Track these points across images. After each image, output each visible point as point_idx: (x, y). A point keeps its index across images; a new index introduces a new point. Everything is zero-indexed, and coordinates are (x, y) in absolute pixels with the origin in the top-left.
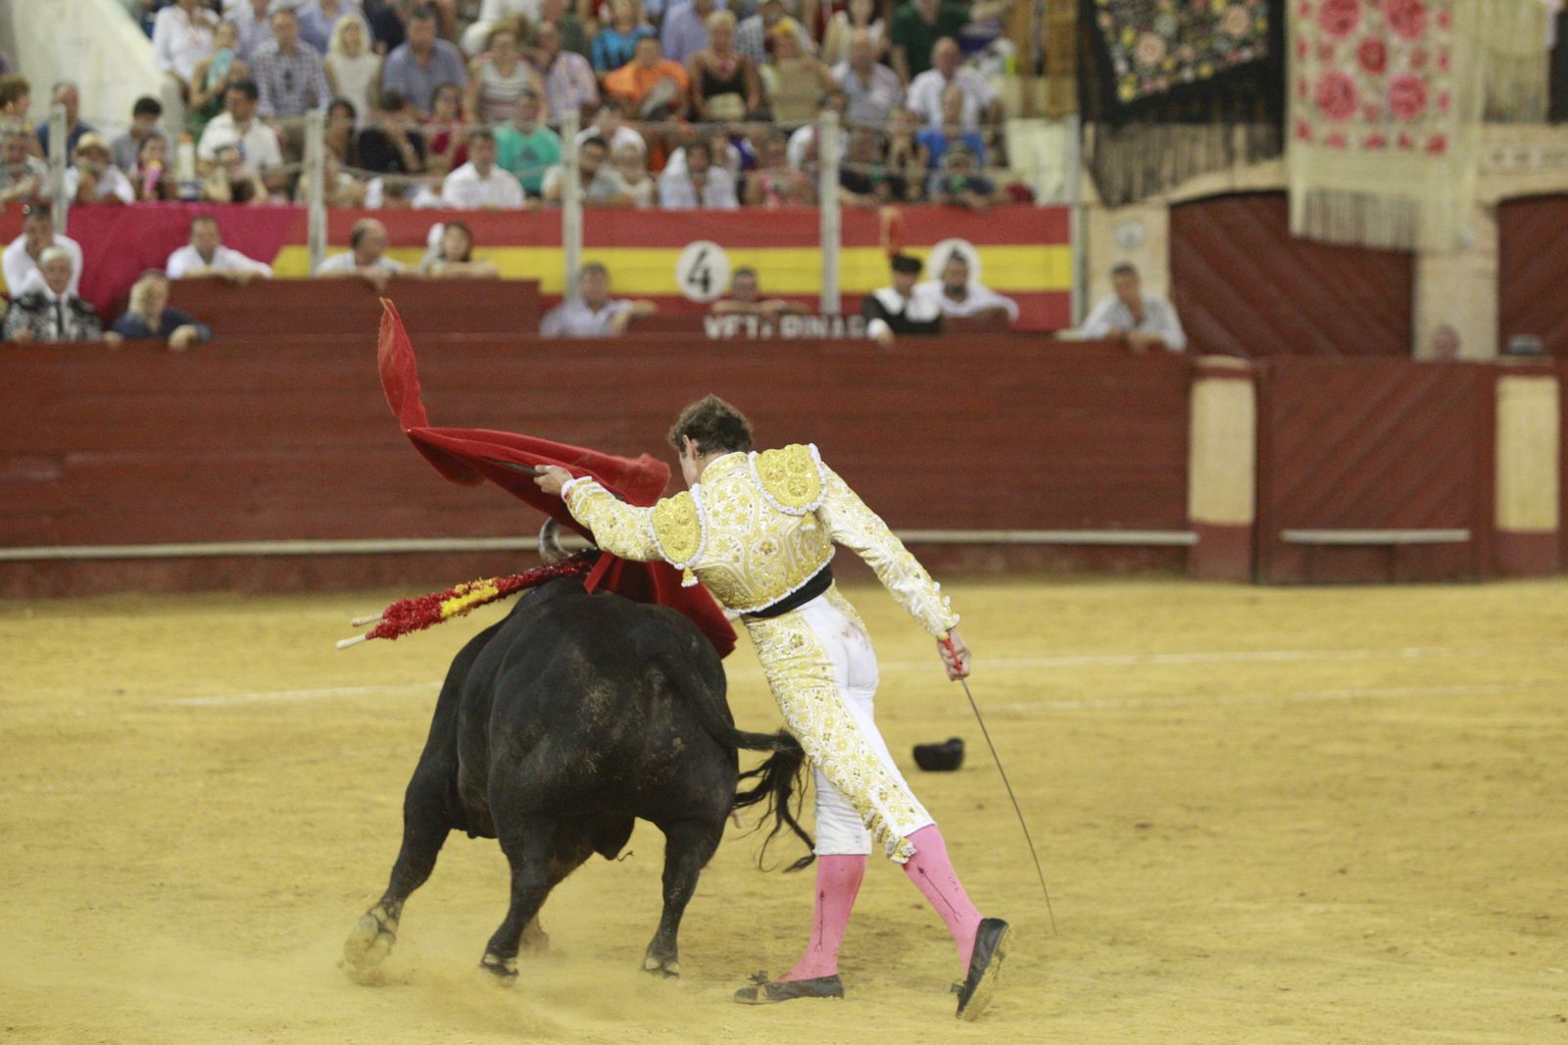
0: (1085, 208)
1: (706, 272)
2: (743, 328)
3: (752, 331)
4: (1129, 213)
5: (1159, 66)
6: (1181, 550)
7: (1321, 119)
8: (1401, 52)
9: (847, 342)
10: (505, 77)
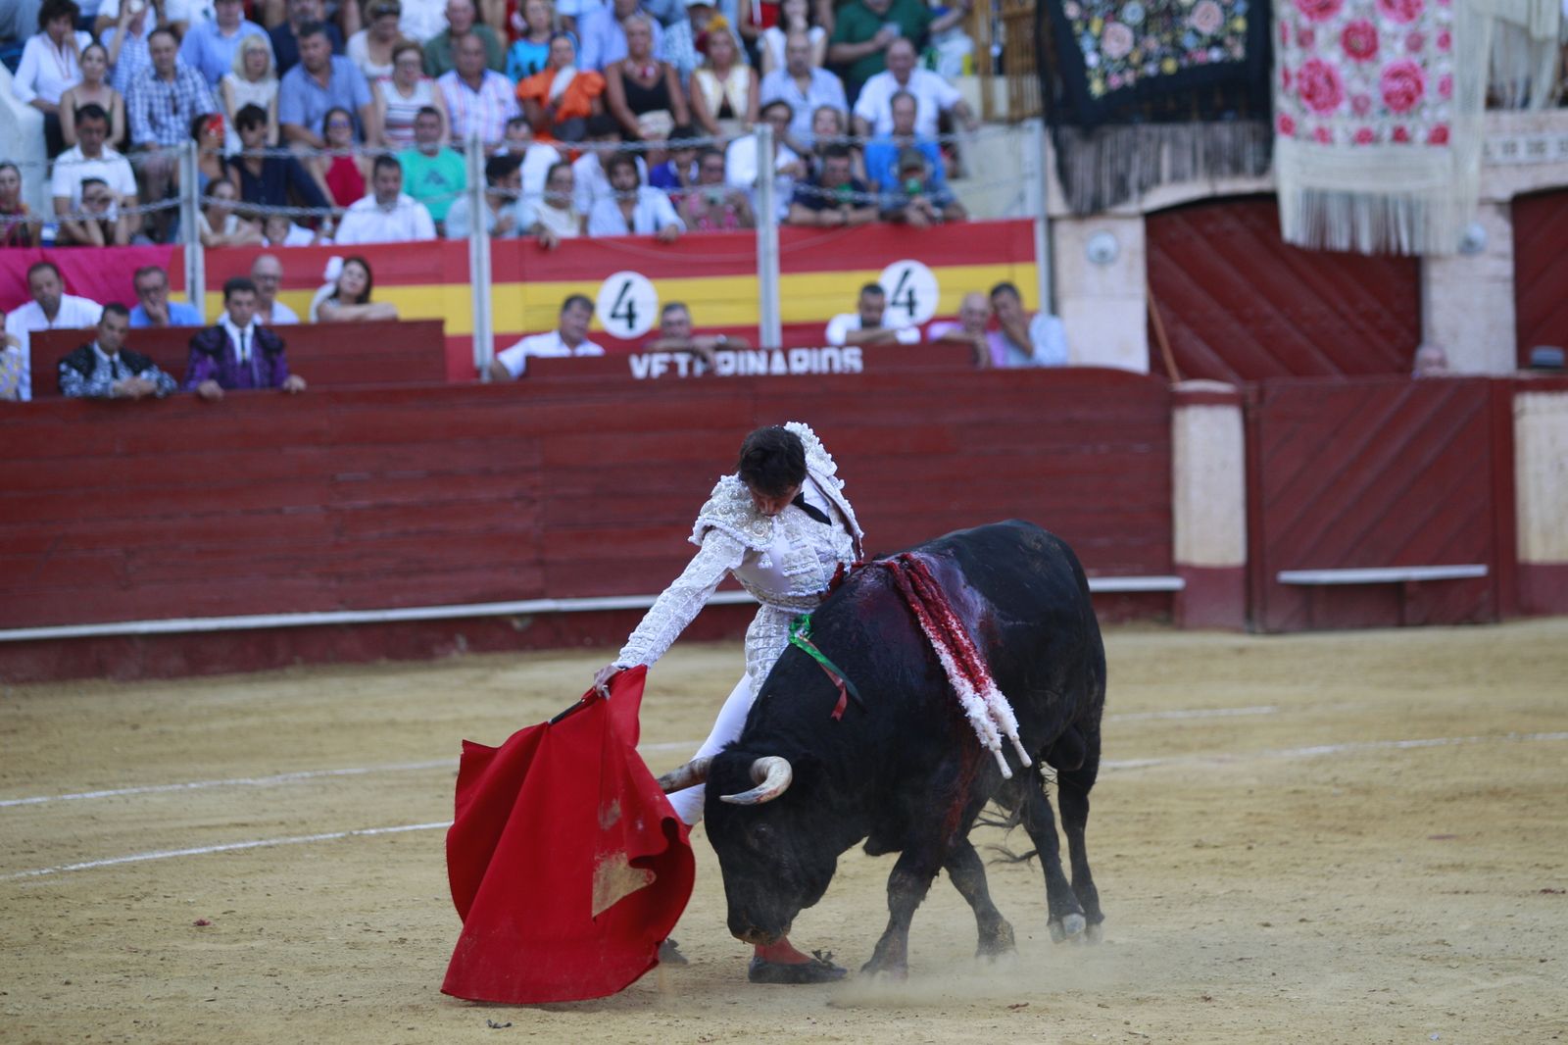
0: (1051, 221)
1: (630, 305)
2: (673, 366)
3: (683, 370)
4: (1099, 224)
5: (1126, 58)
6: (1166, 597)
7: (1304, 111)
8: (1395, 37)
9: (789, 378)
10: (408, 98)
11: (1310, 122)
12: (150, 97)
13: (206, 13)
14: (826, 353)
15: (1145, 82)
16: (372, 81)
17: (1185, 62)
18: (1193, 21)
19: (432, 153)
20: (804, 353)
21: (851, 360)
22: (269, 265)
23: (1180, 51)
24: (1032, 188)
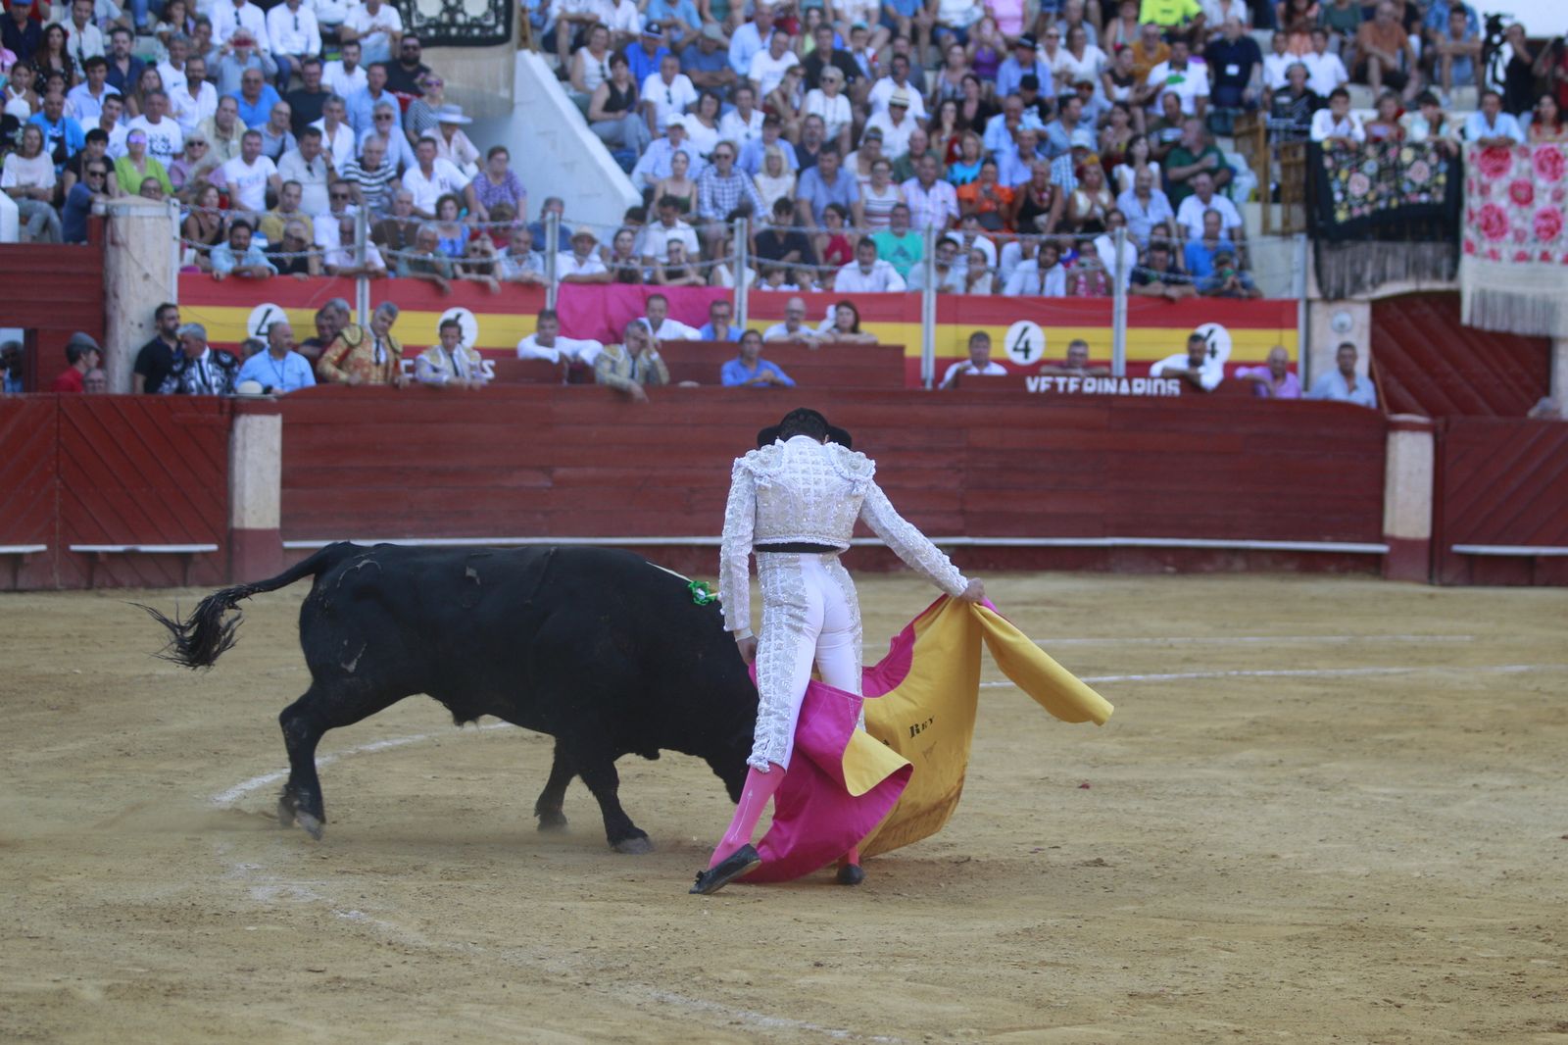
0: (1309, 302)
1: (1027, 343)
2: (1054, 385)
3: (1061, 389)
4: (1340, 306)
5: (1365, 197)
6: (1377, 558)
7: (1482, 238)
8: (1545, 191)
9: (1131, 397)
10: (880, 196)
11: (1486, 246)
12: (713, 187)
13: (748, 136)
14: (1156, 382)
15: (1377, 214)
16: (859, 184)
17: (1403, 201)
18: (1409, 174)
19: (901, 235)
20: (1142, 381)
21: (1173, 387)
22: (797, 304)
23: (1400, 193)
24: (1297, 280)
